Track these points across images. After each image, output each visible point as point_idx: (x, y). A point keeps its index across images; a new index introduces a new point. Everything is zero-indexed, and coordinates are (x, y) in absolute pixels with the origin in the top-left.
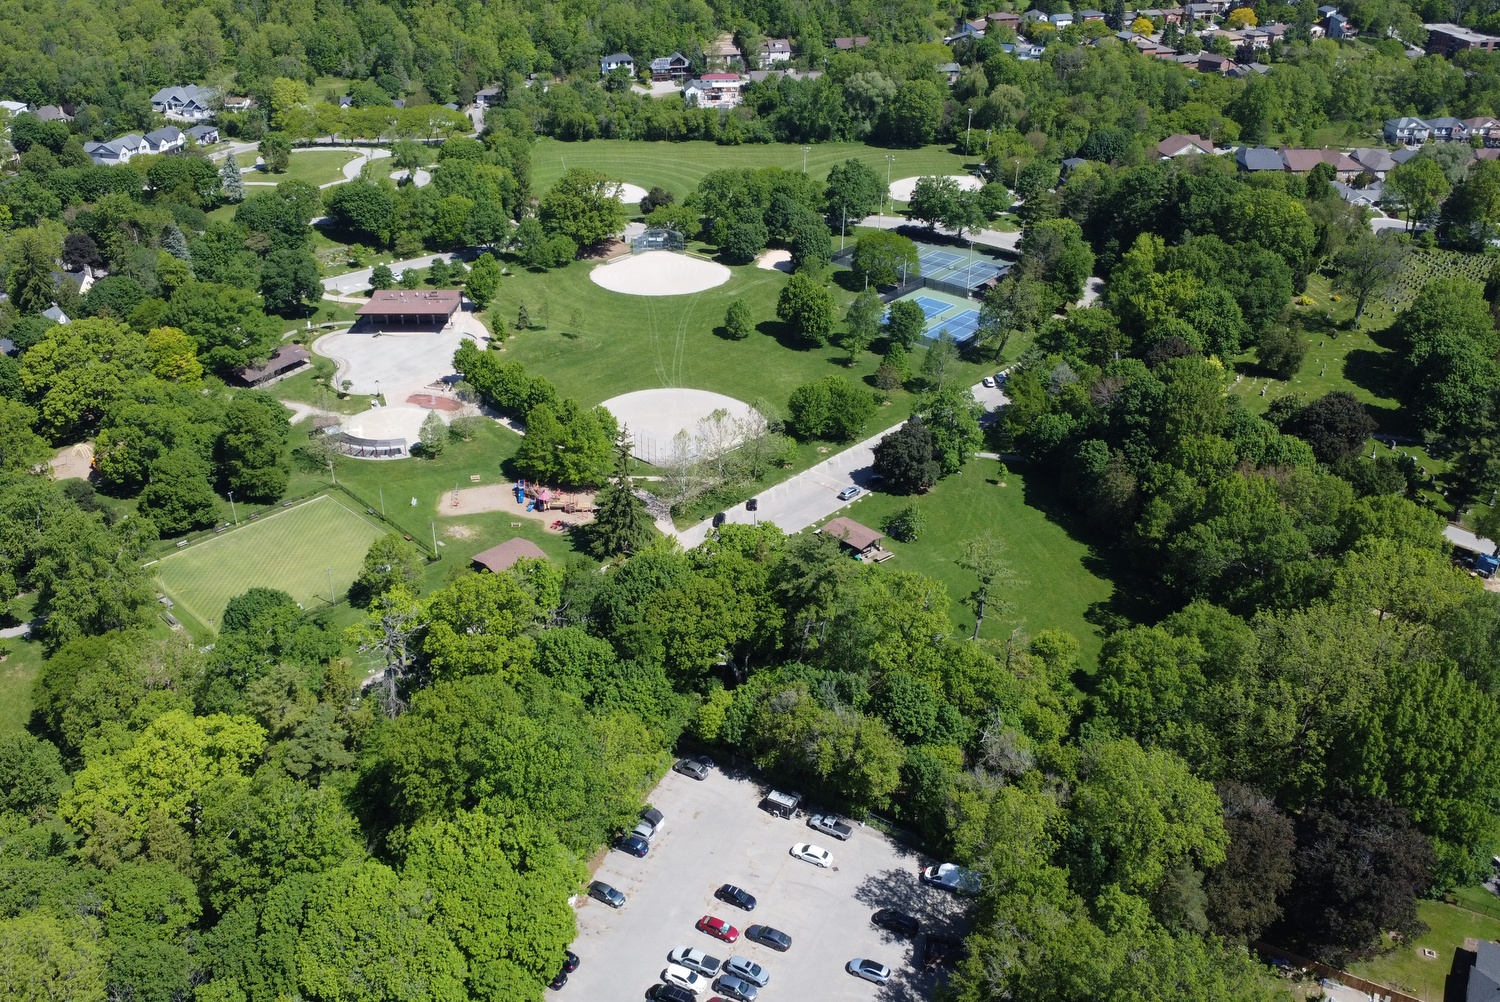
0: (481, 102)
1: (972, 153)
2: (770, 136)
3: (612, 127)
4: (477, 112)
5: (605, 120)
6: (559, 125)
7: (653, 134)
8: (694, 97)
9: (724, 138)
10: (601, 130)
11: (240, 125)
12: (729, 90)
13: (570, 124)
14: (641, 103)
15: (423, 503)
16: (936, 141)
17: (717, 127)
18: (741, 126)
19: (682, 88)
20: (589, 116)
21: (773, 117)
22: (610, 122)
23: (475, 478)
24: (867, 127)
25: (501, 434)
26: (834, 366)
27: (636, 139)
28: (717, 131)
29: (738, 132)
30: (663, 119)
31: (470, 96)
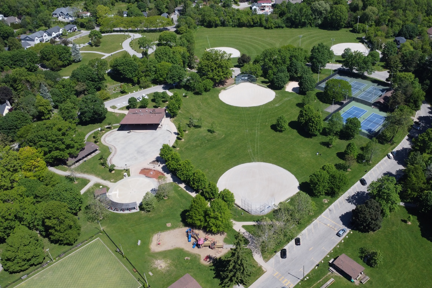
0: (176, 12)
1: (359, 33)
2: (284, 25)
3: (226, 22)
4: (175, 16)
5: (223, 20)
6: (206, 22)
7: (241, 25)
8: (255, 9)
9: (267, 26)
10: (221, 23)
11: (85, 24)
12: (268, 6)
13: (210, 22)
14: (236, 12)
15: (143, 243)
16: (345, 27)
17: (264, 22)
18: (273, 22)
19: (250, 5)
20: (217, 18)
21: (284, 18)
22: (224, 21)
23: (169, 225)
24: (320, 22)
25: (181, 194)
26: (323, 147)
27: (235, 27)
28: (264, 23)
29: (272, 24)
30: (245, 19)
31: (172, 10)
